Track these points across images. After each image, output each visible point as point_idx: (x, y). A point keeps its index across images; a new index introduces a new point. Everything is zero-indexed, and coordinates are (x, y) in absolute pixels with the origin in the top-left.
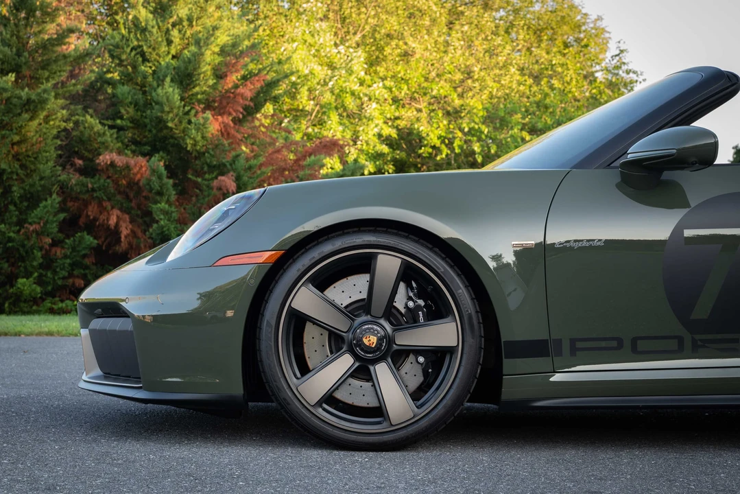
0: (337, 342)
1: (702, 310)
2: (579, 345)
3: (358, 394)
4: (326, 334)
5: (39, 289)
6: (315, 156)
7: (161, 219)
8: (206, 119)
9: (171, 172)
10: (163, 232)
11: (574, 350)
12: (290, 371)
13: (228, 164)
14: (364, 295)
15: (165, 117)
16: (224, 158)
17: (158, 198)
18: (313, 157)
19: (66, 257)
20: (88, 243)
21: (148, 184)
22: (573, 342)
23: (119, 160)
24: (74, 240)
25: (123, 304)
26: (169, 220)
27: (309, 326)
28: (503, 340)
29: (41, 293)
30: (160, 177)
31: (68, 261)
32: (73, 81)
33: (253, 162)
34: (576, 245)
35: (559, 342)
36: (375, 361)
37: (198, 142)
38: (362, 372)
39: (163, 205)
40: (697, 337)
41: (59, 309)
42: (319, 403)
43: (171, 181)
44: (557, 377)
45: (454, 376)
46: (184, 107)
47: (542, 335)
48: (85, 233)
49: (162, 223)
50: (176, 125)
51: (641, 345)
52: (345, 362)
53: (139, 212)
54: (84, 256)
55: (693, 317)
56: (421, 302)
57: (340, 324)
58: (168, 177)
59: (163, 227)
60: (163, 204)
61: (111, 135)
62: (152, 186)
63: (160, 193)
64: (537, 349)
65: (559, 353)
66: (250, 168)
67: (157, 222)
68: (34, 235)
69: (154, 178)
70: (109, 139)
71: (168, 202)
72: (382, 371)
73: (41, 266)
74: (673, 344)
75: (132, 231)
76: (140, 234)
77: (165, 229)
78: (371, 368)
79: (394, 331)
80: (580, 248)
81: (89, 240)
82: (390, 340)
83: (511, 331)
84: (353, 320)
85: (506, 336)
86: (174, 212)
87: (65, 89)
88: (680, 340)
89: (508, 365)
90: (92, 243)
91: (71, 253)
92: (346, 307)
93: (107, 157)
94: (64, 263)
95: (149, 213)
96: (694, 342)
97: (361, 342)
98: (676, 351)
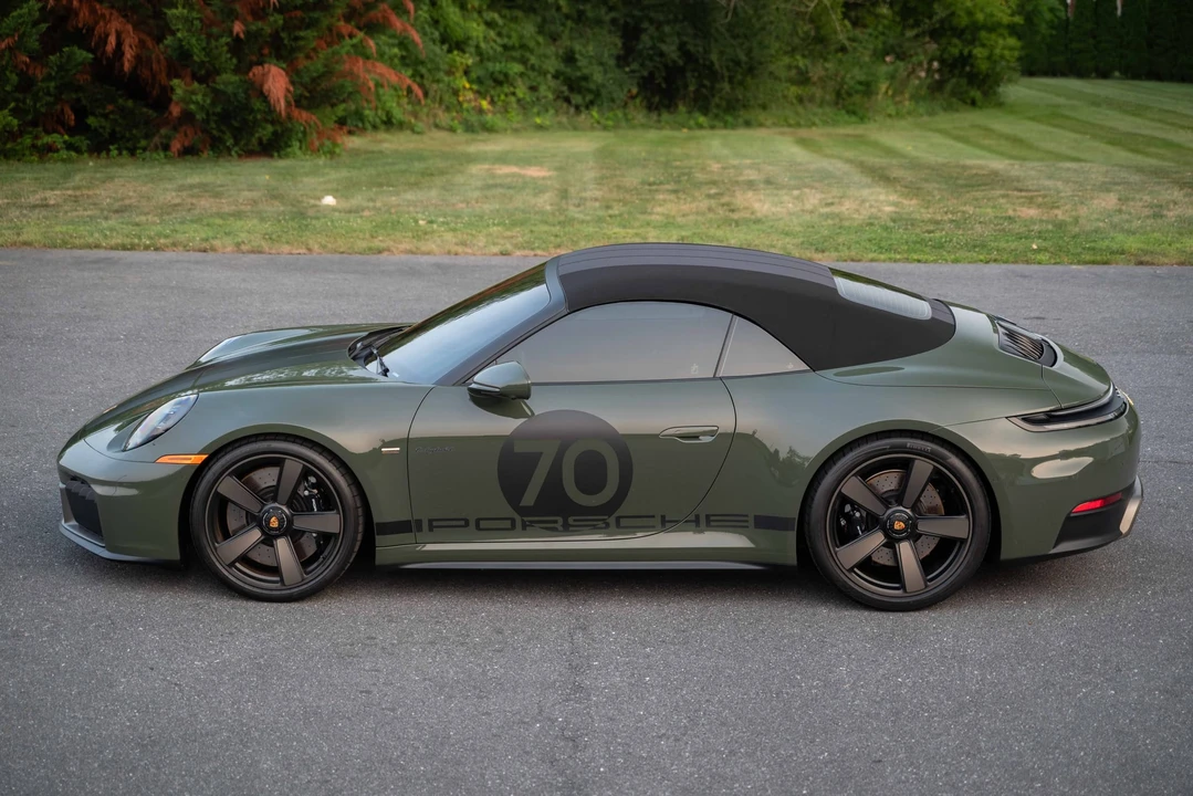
1: (529, 499)
2: (435, 524)
3: (262, 556)
4: (244, 513)
5: (15, 122)
10: (181, 47)
11: (431, 528)
12: (214, 538)
19: (49, 78)
20: (81, 59)
22: (430, 521)
24: (61, 57)
26: (189, 31)
27: (231, 507)
28: (375, 521)
29: (19, 126)
31: (52, 84)
35: (419, 523)
36: (277, 537)
38: (267, 543)
40: (525, 519)
41: (43, 145)
42: (233, 564)
45: (336, 552)
47: (406, 517)
48: (76, 47)
49: (179, 35)
51: (483, 524)
52: (256, 535)
55: (523, 503)
56: (315, 493)
57: (254, 508)
59: (180, 40)
60: (180, 9)
64: (403, 527)
65: (420, 529)
67: (173, 33)
68: (7, 53)
73: (18, 88)
74: (508, 524)
76: (150, 43)
78: (274, 541)
79: (293, 516)
81: (82, 55)
82: (290, 523)
83: (381, 515)
84: (264, 505)
85: (377, 519)
88: (513, 521)
89: (379, 539)
90: (85, 58)
91: (57, 73)
94: (48, 87)
95: (162, 20)
96: (523, 523)
97: (268, 522)
98: (510, 528)
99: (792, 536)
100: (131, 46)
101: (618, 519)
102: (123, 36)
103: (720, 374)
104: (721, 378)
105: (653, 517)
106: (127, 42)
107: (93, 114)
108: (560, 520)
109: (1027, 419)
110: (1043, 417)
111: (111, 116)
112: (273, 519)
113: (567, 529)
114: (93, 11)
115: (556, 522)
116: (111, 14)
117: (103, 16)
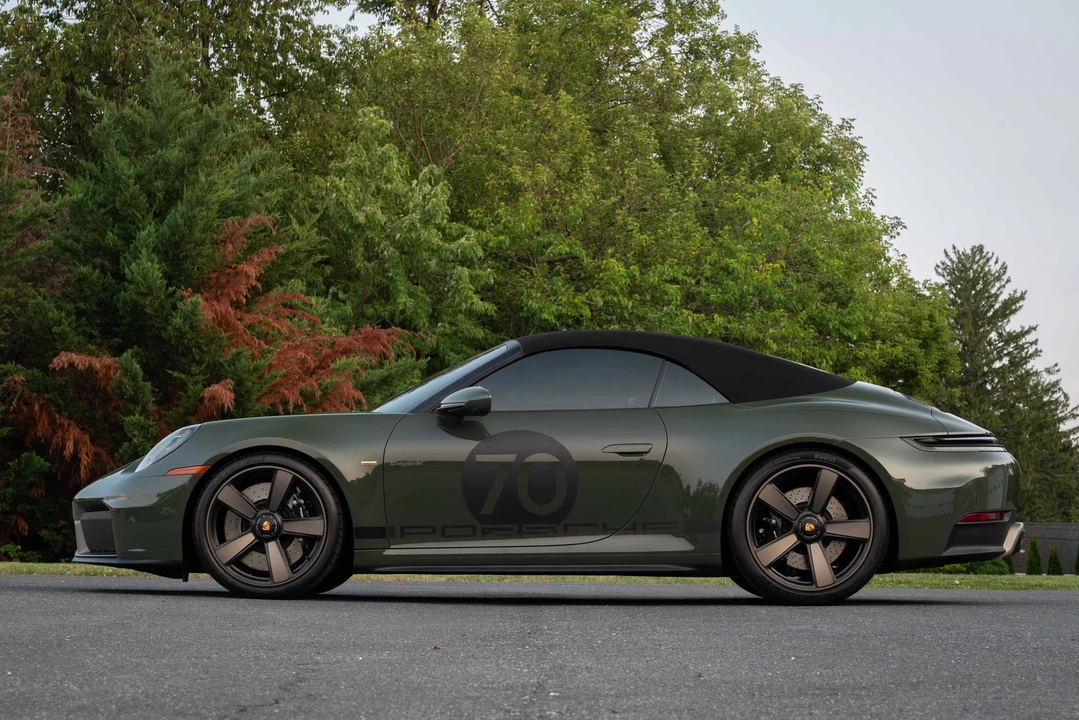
0: (246, 526)
2: (406, 531)
3: (254, 561)
4: (240, 520)
6: (348, 357)
7: (134, 436)
8: (195, 305)
9: (150, 373)
11: (403, 535)
12: (213, 541)
13: (225, 364)
14: (266, 497)
15: (142, 302)
16: (221, 356)
17: (132, 407)
18: (344, 359)
19: (7, 484)
20: (38, 466)
21: (119, 388)
22: (402, 528)
23: (80, 360)
24: (19, 463)
25: (105, 501)
26: (145, 437)
27: (229, 513)
28: (354, 526)
30: (134, 378)
31: (10, 490)
32: (21, 250)
33: (262, 362)
34: (404, 465)
35: (393, 529)
36: (269, 540)
37: (186, 333)
38: (259, 547)
39: (137, 418)
40: (485, 526)
42: (229, 564)
43: (149, 384)
44: (388, 552)
45: (319, 553)
46: (167, 289)
47: (381, 523)
48: (34, 453)
49: (136, 440)
50: (156, 311)
51: (447, 531)
52: (249, 538)
53: (106, 425)
54: (32, 485)
55: (483, 512)
56: (302, 501)
57: (249, 513)
58: (144, 380)
59: (136, 446)
60: (137, 415)
61: (70, 324)
62: (124, 390)
63: (134, 400)
65: (392, 535)
66: (256, 369)
67: (129, 440)
69: (126, 381)
70: (68, 329)
71: (144, 411)
72: (273, 547)
74: (469, 531)
75: (96, 454)
76: (105, 456)
77: (139, 449)
78: (266, 544)
79: (283, 521)
80: (408, 467)
81: (39, 462)
82: (280, 527)
83: (360, 520)
84: (258, 512)
85: (356, 523)
86: (151, 426)
87: (10, 261)
88: (474, 528)
89: (358, 543)
90: (42, 466)
91: (14, 480)
92: (255, 503)
93: (64, 359)
94: (5, 493)
95: (118, 427)
96: (484, 529)
97: (261, 526)
98: (472, 534)
99: (717, 537)
100: (87, 454)
101: (565, 526)
102: (81, 445)
103: (655, 404)
104: (655, 408)
105: (596, 525)
106: (84, 450)
107: (46, 528)
108: (515, 527)
109: (917, 440)
110: (932, 440)
111: (63, 531)
112: (266, 523)
113: (521, 534)
114: (52, 422)
115: (511, 529)
116: (69, 425)
117: (62, 425)
